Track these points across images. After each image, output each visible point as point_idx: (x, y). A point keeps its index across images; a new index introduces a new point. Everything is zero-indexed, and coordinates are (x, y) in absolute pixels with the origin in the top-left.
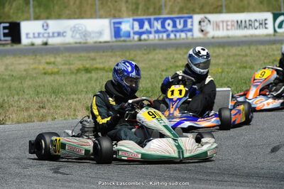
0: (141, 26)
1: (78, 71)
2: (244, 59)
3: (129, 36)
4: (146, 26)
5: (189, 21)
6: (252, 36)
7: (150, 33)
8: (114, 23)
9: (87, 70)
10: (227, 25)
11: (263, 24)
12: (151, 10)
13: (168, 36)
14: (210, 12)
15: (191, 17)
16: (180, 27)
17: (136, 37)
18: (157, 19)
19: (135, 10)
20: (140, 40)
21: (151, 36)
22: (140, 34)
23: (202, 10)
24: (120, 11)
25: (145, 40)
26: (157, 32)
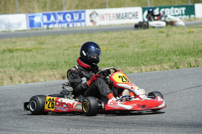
0: (49, 18)
1: (4, 51)
2: (122, 41)
3: (40, 26)
4: (52, 18)
5: (83, 14)
6: (127, 24)
7: (55, 23)
8: (30, 17)
9: (11, 51)
10: (110, 17)
11: (135, 15)
12: (55, 7)
13: (68, 25)
14: (97, 8)
15: (84, 12)
16: (76, 18)
17: (45, 27)
18: (60, 14)
19: (44, 7)
20: (48, 28)
21: (56, 26)
22: (48, 24)
23: (92, 6)
24: (33, 8)
25: (51, 28)
26: (60, 22)
